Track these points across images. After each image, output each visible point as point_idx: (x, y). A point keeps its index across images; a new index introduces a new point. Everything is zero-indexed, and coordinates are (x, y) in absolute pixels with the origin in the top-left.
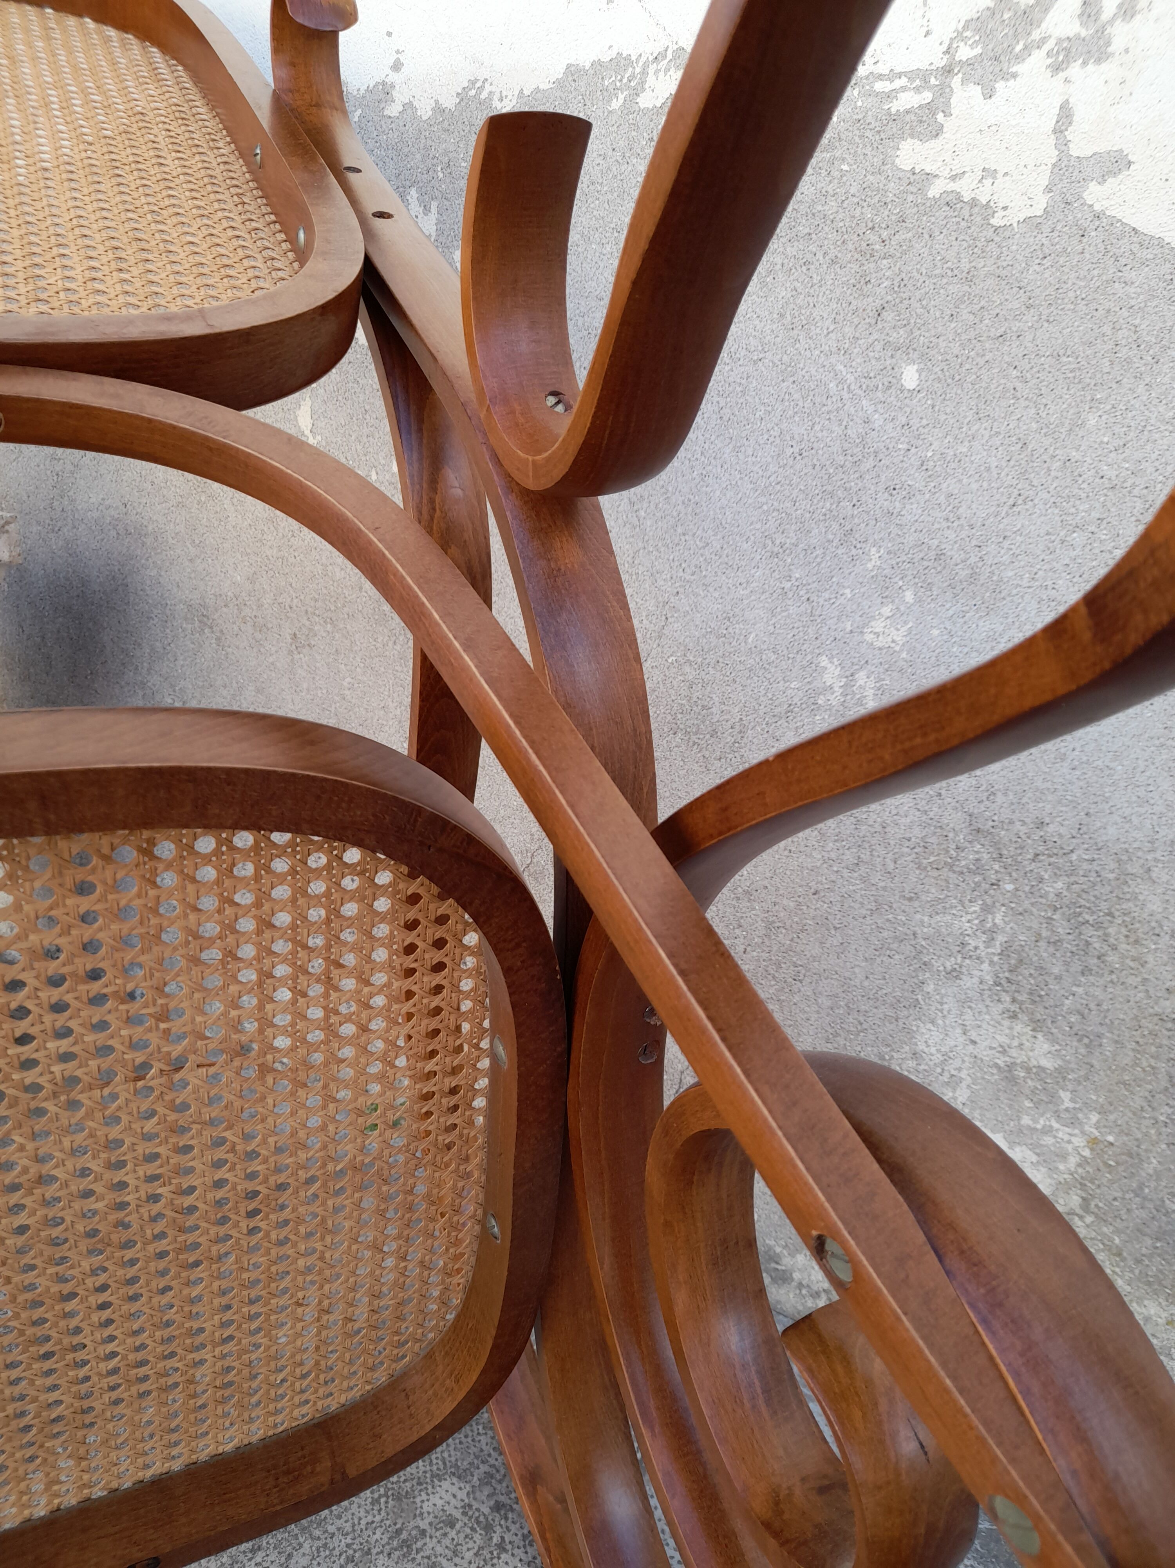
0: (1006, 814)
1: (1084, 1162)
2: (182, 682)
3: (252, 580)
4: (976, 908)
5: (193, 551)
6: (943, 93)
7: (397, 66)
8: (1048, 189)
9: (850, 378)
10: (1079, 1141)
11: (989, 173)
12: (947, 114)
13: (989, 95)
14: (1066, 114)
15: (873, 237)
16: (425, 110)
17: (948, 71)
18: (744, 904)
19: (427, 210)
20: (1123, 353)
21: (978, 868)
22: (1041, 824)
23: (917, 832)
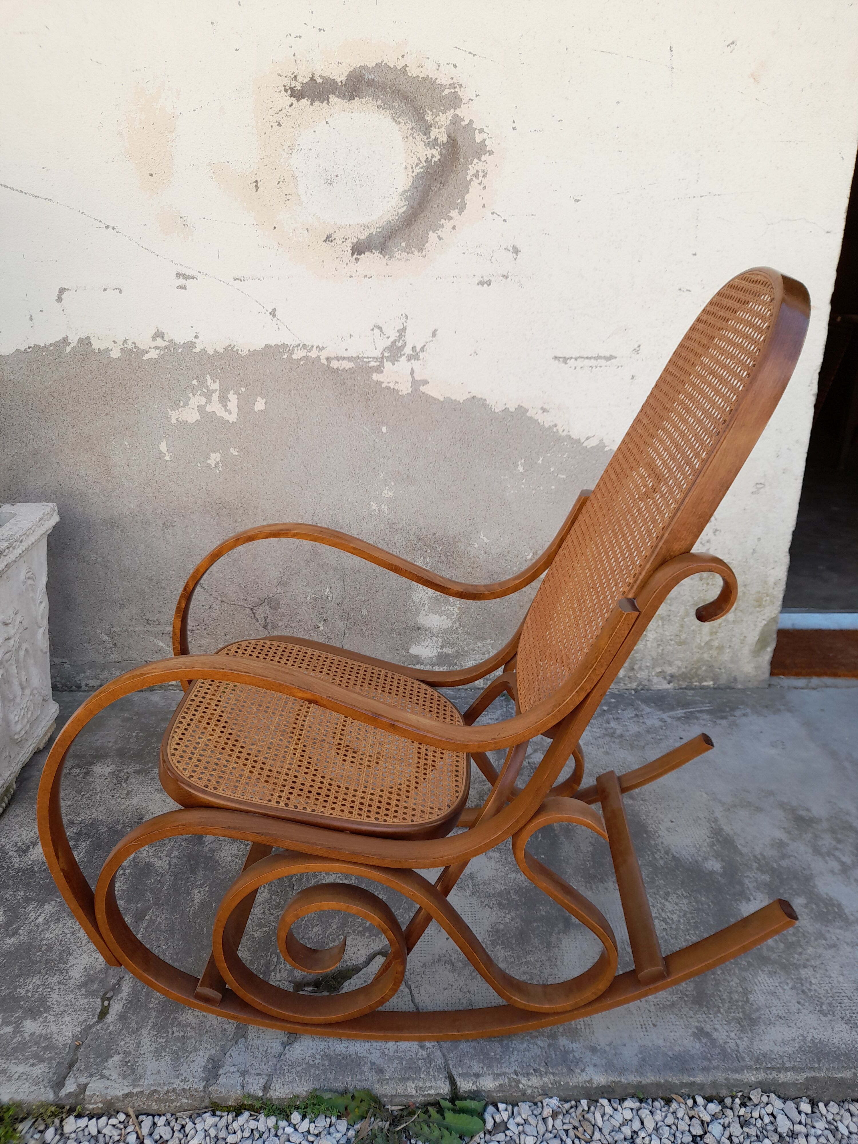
0: (426, 534)
1: (458, 614)
2: (102, 550)
3: (140, 505)
4: (422, 558)
5: (104, 499)
6: (382, 363)
7: (197, 337)
8: (411, 387)
9: (368, 430)
10: (456, 609)
11: (397, 382)
12: (384, 368)
13: (394, 364)
14: (412, 371)
15: (369, 396)
16: (210, 351)
17: (383, 357)
18: (358, 574)
19: (215, 382)
20: (434, 424)
21: (421, 549)
22: (434, 534)
23: (404, 543)
